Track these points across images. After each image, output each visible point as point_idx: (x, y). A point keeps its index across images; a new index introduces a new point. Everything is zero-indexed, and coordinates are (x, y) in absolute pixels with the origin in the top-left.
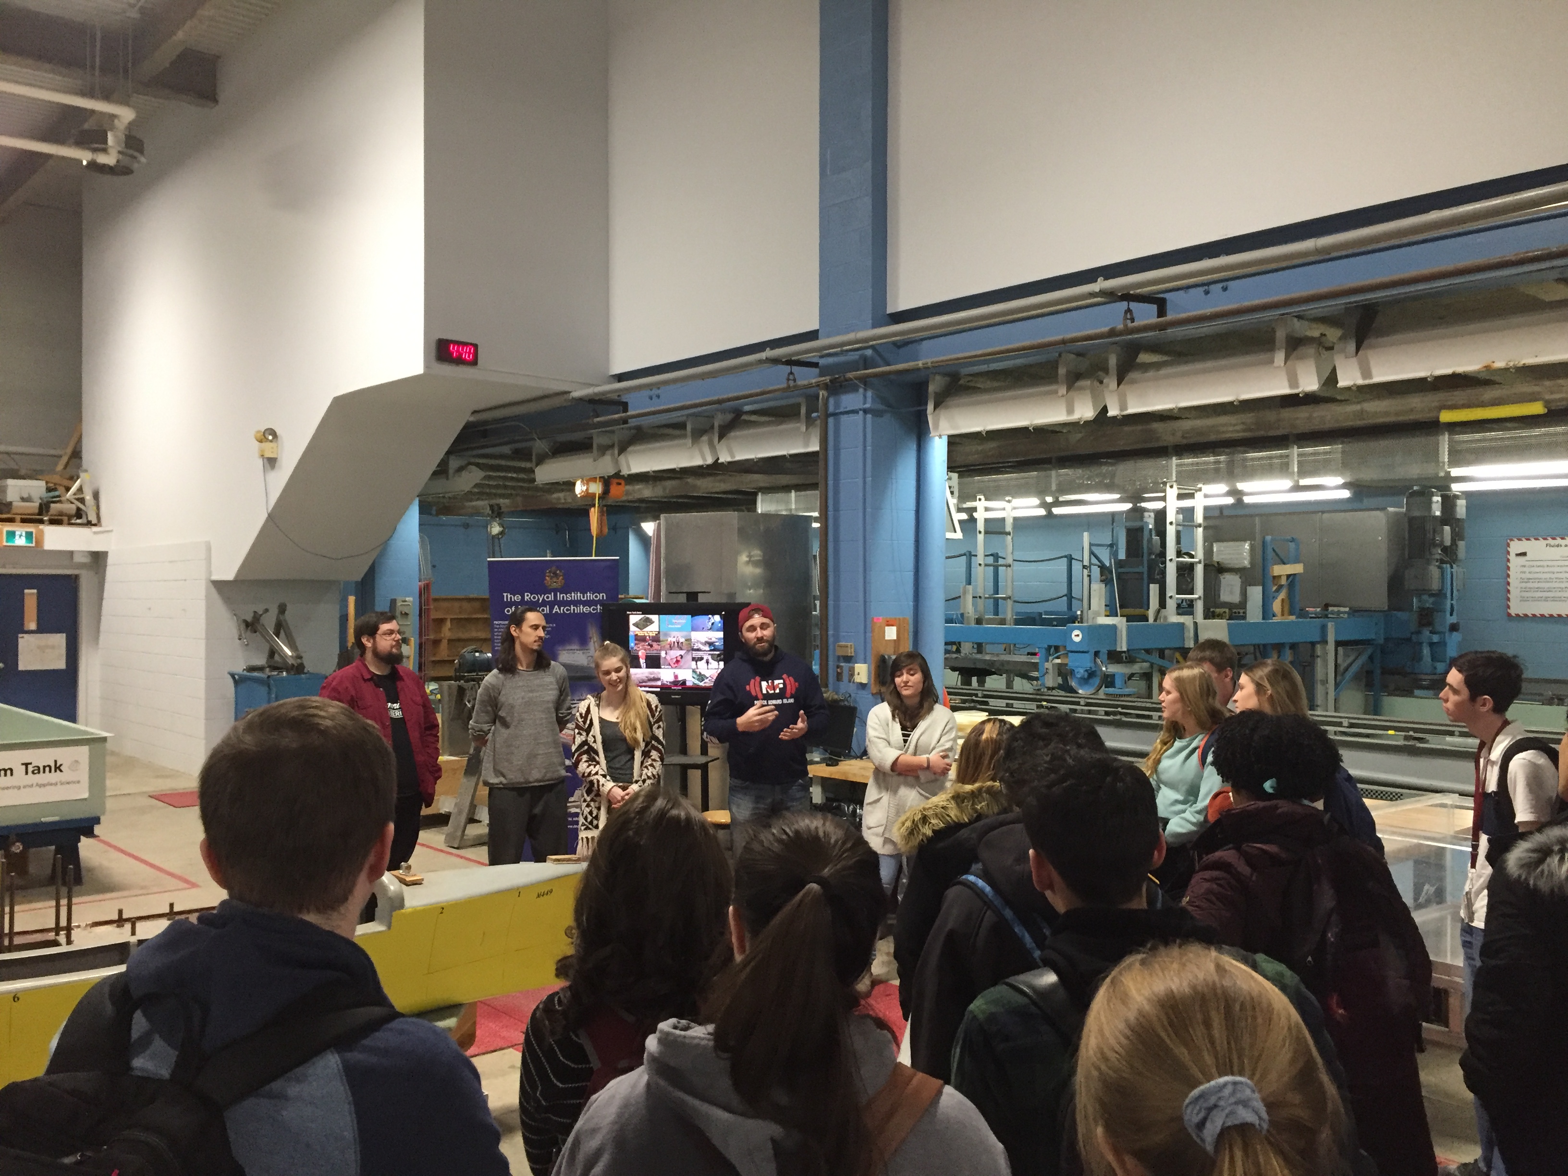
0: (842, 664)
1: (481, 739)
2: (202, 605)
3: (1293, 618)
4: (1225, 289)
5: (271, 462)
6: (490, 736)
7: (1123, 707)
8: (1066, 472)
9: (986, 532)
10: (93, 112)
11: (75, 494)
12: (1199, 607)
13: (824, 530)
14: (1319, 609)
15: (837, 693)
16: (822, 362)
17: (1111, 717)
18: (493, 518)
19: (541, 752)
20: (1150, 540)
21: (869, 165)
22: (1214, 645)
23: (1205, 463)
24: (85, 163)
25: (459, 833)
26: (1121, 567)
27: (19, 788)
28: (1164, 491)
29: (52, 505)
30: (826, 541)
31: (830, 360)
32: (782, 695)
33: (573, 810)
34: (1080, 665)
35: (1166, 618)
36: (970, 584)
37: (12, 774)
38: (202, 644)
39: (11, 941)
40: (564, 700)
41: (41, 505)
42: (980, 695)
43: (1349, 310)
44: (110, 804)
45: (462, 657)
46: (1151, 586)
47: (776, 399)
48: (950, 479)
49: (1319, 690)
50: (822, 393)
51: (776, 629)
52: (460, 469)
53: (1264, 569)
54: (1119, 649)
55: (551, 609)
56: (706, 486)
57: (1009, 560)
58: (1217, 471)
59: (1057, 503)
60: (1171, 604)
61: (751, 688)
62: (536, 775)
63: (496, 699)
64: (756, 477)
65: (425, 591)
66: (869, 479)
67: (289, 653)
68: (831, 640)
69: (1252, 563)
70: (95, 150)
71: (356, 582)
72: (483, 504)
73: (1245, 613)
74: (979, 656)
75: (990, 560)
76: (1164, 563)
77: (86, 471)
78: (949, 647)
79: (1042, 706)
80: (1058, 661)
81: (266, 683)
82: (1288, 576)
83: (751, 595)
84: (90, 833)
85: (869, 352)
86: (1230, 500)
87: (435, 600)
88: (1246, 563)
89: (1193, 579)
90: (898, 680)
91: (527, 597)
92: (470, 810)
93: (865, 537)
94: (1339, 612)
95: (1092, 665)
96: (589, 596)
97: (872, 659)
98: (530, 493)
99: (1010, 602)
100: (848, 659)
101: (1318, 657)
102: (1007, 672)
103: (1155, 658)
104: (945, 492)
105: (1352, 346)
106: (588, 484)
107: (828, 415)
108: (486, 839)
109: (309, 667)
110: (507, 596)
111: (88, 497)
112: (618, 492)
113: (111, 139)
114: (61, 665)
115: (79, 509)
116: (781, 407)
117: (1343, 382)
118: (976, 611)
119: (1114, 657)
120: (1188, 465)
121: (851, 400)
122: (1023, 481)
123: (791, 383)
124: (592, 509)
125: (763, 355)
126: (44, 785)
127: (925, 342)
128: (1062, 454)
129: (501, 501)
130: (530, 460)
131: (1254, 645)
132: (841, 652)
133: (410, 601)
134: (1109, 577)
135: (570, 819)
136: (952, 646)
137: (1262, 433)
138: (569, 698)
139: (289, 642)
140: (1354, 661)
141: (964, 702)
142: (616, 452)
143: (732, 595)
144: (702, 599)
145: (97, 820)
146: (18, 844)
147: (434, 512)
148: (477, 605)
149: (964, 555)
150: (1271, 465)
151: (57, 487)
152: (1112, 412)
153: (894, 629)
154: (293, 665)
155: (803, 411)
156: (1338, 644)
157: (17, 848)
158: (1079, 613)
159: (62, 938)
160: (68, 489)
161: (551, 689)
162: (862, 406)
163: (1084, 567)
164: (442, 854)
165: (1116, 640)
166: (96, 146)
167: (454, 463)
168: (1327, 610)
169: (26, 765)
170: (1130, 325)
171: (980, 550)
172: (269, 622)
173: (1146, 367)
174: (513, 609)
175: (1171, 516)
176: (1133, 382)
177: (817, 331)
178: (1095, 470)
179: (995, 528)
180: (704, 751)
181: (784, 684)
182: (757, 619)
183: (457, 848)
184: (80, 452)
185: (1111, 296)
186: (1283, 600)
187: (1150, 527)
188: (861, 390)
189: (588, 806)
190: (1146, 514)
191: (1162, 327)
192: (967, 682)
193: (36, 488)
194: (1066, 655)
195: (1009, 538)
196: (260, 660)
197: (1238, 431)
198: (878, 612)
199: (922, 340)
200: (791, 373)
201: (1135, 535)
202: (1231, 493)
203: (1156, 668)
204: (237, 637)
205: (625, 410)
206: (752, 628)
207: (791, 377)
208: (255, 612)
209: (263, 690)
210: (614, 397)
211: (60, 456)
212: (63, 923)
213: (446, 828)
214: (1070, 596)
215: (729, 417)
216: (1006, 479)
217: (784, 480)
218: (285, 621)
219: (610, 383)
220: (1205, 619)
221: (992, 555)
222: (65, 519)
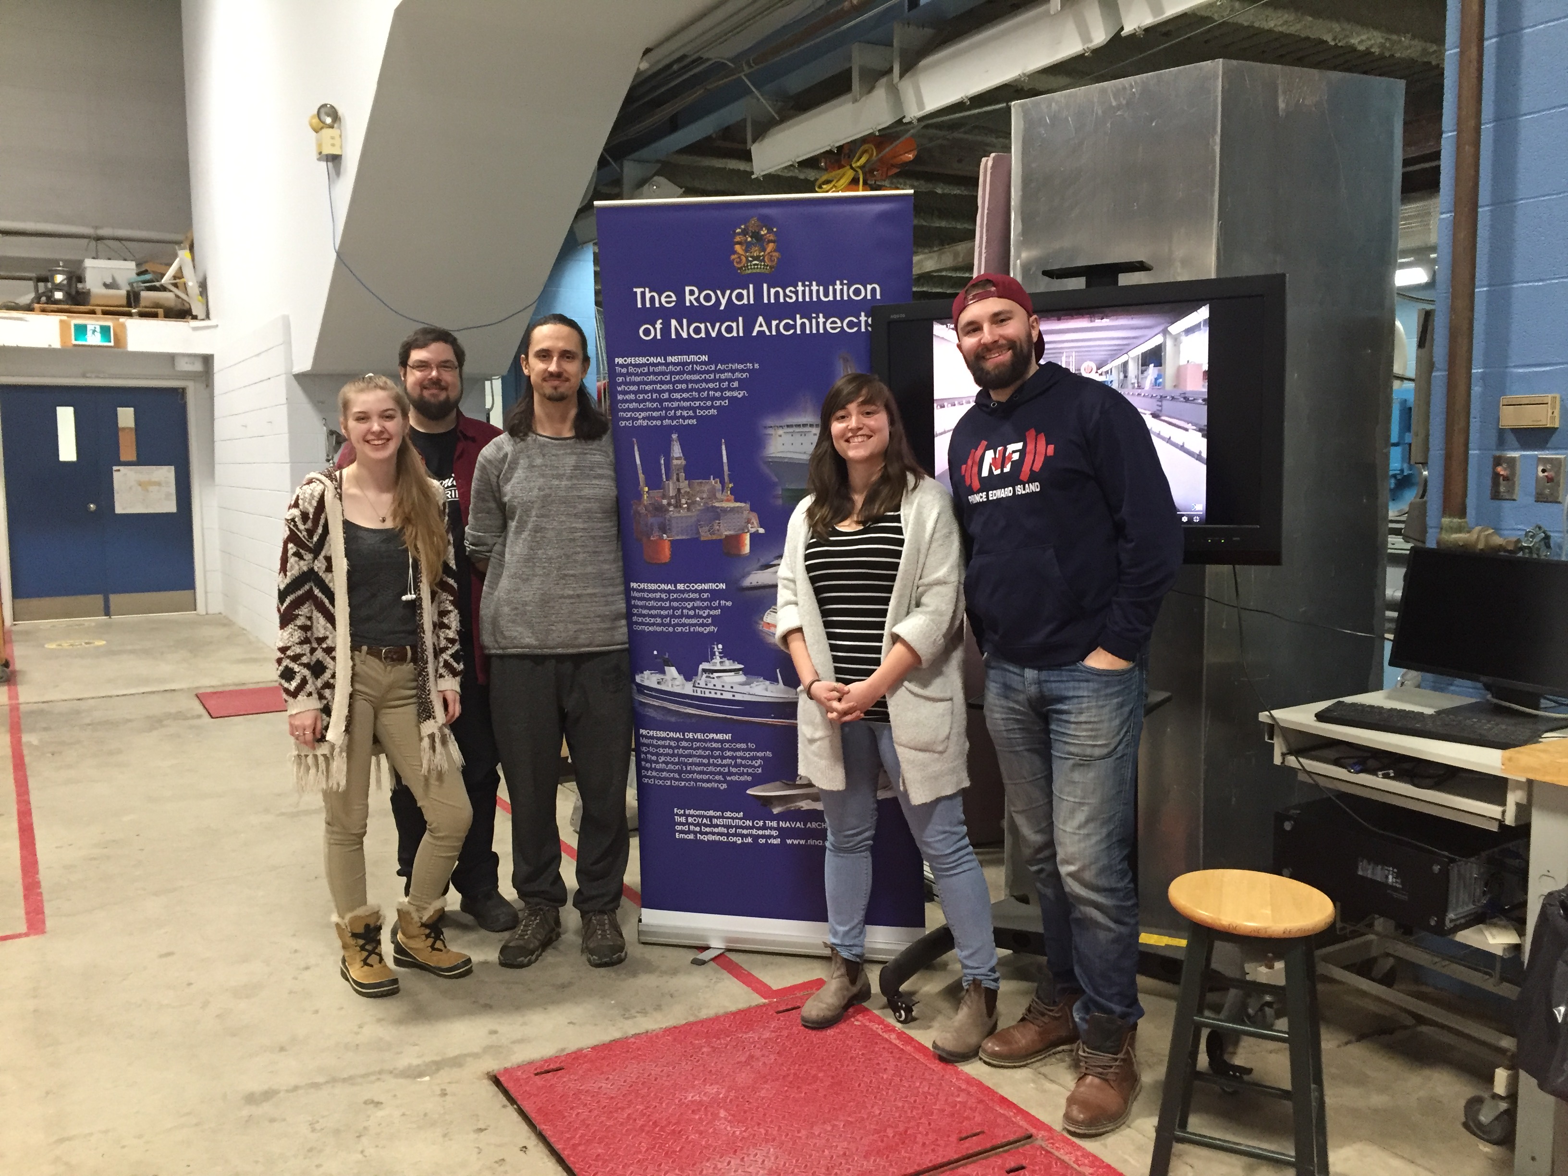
0: (1514, 454)
5: (335, 160)
11: (172, 279)
15: (1498, 531)
29: (145, 293)
41: (129, 292)
55: (749, 326)
68: (1477, 391)
91: (691, 296)
96: (840, 290)
100: (1540, 438)
110: (644, 295)
111: (192, 283)
114: (171, 507)
115: (178, 298)
130: (746, 134)
132: (1510, 418)
142: (896, 76)
151: (152, 268)
160: (163, 272)
193: (122, 270)
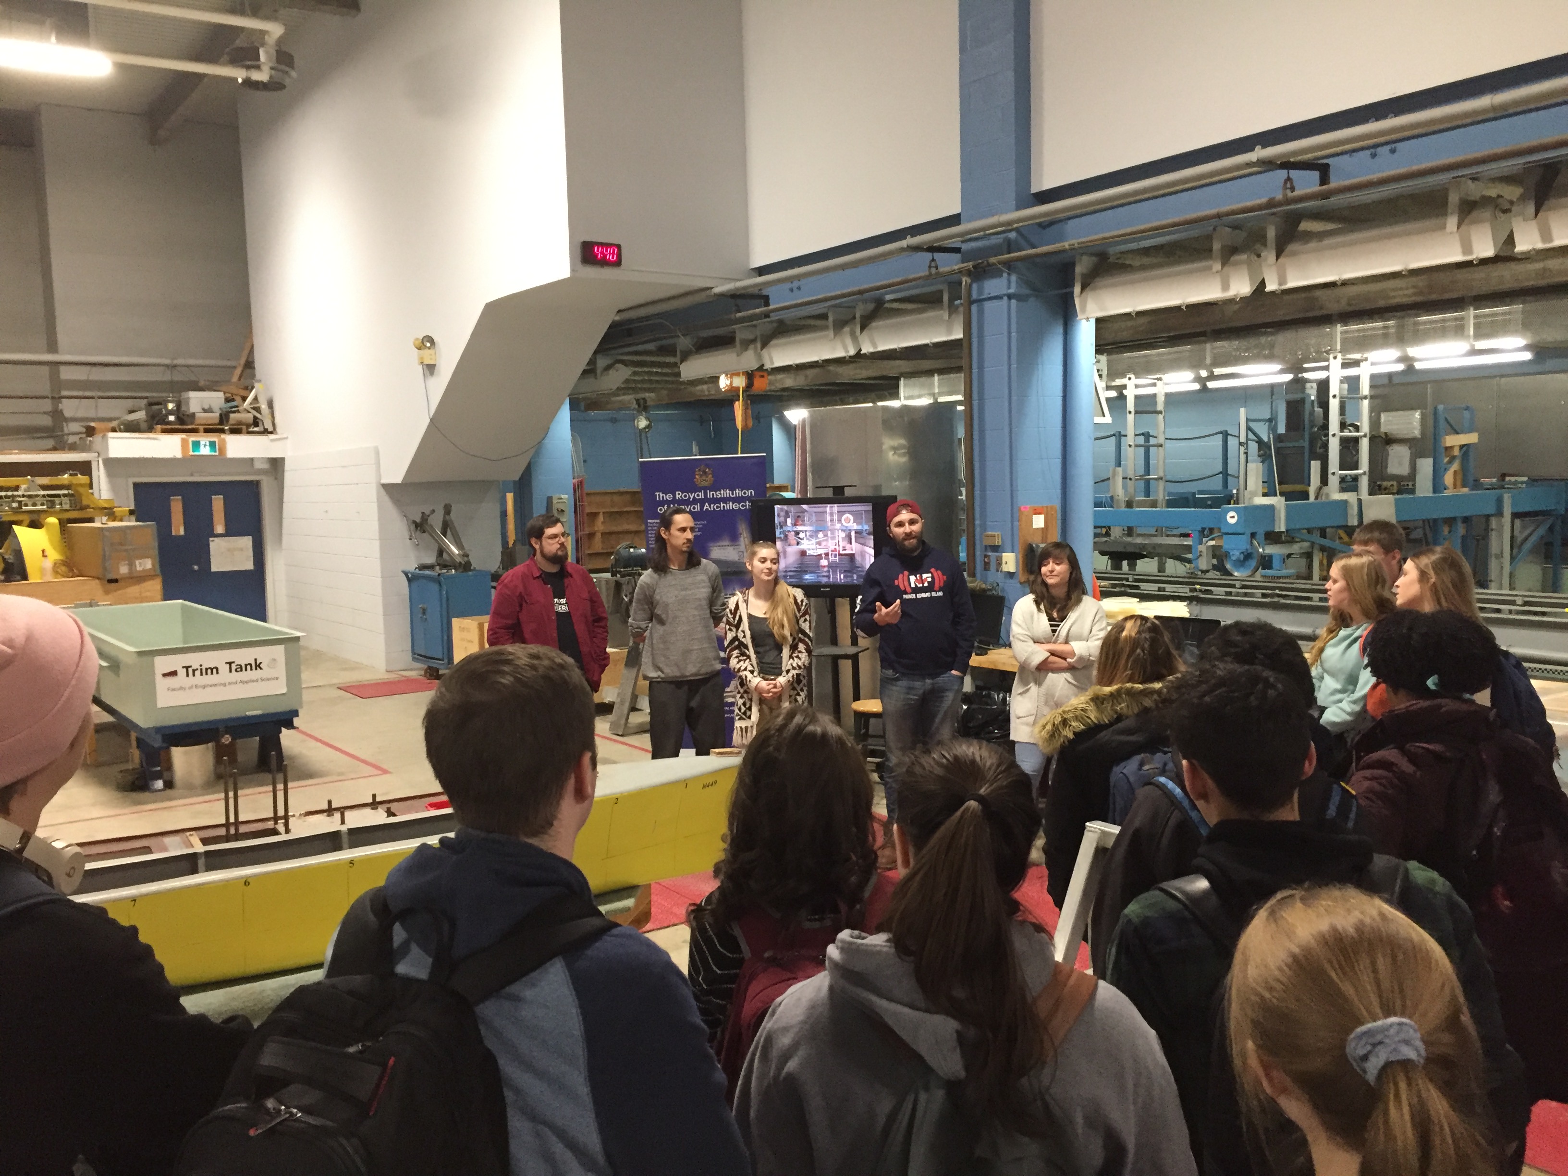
0: (990, 554)
1: (639, 636)
2: (374, 507)
3: (1466, 490)
4: (1393, 151)
5: (430, 369)
6: (647, 634)
7: (1281, 589)
8: (1223, 346)
9: (1136, 412)
10: (242, 29)
11: (251, 404)
12: (1364, 483)
13: (969, 415)
14: (1494, 480)
15: (985, 582)
16: (964, 247)
17: (1268, 600)
18: (640, 412)
19: (696, 647)
20: (1312, 413)
21: (1010, 36)
22: (1380, 526)
23: (1373, 329)
24: (240, 81)
25: (623, 722)
26: (1281, 441)
27: (224, 685)
28: (1328, 360)
29: (232, 415)
30: (971, 425)
31: (973, 244)
32: (930, 588)
33: (730, 700)
34: (1235, 547)
35: (1327, 495)
36: (1119, 465)
37: (217, 673)
38: (376, 544)
39: (237, 830)
40: (717, 597)
41: (221, 415)
42: (1130, 579)
43: (1528, 169)
44: (306, 696)
45: (618, 553)
46: (1312, 462)
47: (917, 287)
48: (1098, 362)
49: (1493, 564)
50: (965, 280)
51: (924, 525)
52: (608, 368)
53: (1436, 438)
54: (1277, 530)
55: (702, 506)
56: (847, 374)
57: (1161, 440)
58: (1386, 336)
59: (1212, 377)
60: (1334, 481)
61: (900, 582)
62: (691, 669)
63: (652, 597)
64: (898, 362)
65: (578, 487)
66: (1014, 366)
67: (456, 552)
68: (978, 530)
69: (1423, 432)
70: (248, 68)
71: (514, 482)
72: (629, 398)
73: (1414, 485)
74: (1129, 539)
75: (1141, 440)
76: (1327, 435)
77: (259, 381)
78: (1098, 531)
79: (1195, 590)
80: (1213, 543)
81: (437, 580)
82: (1462, 447)
83: (896, 487)
84: (290, 725)
85: (1013, 235)
86: (1400, 367)
87: (588, 494)
88: (1417, 433)
89: (1357, 451)
90: (1044, 570)
91: (679, 495)
92: (631, 699)
93: (1010, 424)
94: (1516, 482)
95: (1249, 547)
96: (738, 493)
97: (1019, 547)
98: (674, 386)
99: (1161, 484)
100: (996, 548)
101: (1492, 530)
102: (1159, 555)
103: (1316, 538)
104: (1092, 376)
105: (1531, 209)
106: (731, 378)
107: (971, 302)
108: (648, 727)
109: (475, 565)
110: (660, 496)
111: (264, 407)
112: (760, 385)
113: (263, 57)
114: (249, 565)
115: (255, 418)
116: (925, 294)
117: (1521, 247)
118: (1125, 495)
119: (1273, 537)
120: (1354, 331)
121: (994, 286)
122: (1176, 356)
123: (933, 271)
124: (737, 403)
125: (904, 243)
126: (247, 682)
127: (1071, 223)
128: (1217, 327)
129: (647, 395)
130: (675, 355)
131: (1424, 521)
132: (989, 542)
133: (565, 498)
134: (1268, 452)
135: (727, 708)
136: (1102, 531)
137: (1434, 297)
138: (723, 594)
139: (456, 541)
140: (1533, 531)
141: (1114, 586)
142: (759, 345)
143: (878, 487)
144: (848, 492)
145: (295, 713)
146: (227, 736)
147: (583, 408)
148: (628, 497)
149: (1114, 435)
150: (1444, 328)
151: (234, 397)
152: (1271, 287)
153: (1042, 517)
154: (460, 563)
155: (946, 298)
156: (1515, 515)
157: (227, 739)
158: (1235, 491)
159: (281, 827)
160: (244, 399)
161: (703, 587)
162: (1005, 292)
163: (1241, 444)
164: (608, 742)
165: (1274, 520)
166: (249, 63)
167: (602, 362)
168: (1504, 480)
169: (230, 663)
170: (1290, 194)
171: (1130, 430)
172: (436, 522)
173: (1308, 236)
174: (666, 507)
175: (1334, 388)
176: (1294, 254)
177: (959, 215)
178: (1253, 341)
179: (1146, 406)
180: (854, 641)
181: (933, 577)
182: (905, 515)
183: (622, 736)
184: (253, 362)
185: (1268, 165)
186: (1455, 472)
187: (1313, 398)
188: (1005, 275)
189: (742, 697)
190: (1308, 385)
191: (1325, 196)
192: (1117, 566)
193: (215, 399)
194: (1220, 537)
195: (1161, 417)
196: (430, 559)
197: (1410, 296)
198: (1024, 501)
199: (1070, 218)
200: (933, 260)
201: (1295, 408)
202: (1400, 360)
203: (1316, 547)
204: (408, 537)
205: (767, 304)
206: (900, 524)
207: (933, 264)
208: (423, 513)
209: (435, 587)
210: (756, 291)
211: (235, 367)
212: (281, 812)
213: (610, 716)
214: (1225, 473)
215: (871, 306)
216: (1159, 354)
217: (927, 364)
218: (451, 520)
219: (749, 277)
220: (1370, 494)
221: (1143, 434)
222: (244, 427)
